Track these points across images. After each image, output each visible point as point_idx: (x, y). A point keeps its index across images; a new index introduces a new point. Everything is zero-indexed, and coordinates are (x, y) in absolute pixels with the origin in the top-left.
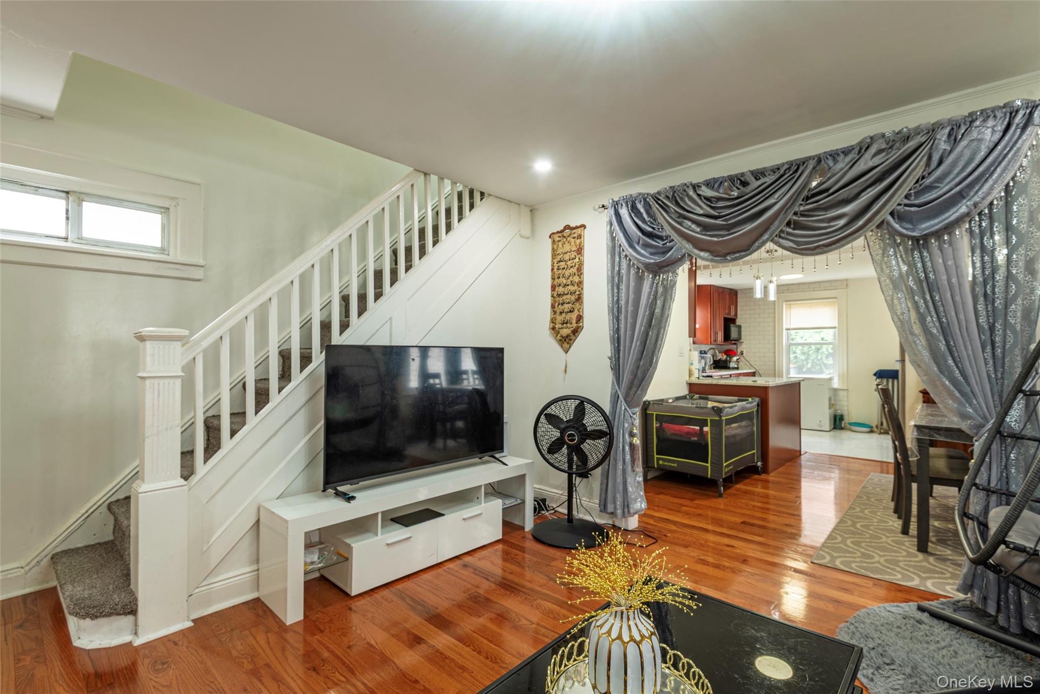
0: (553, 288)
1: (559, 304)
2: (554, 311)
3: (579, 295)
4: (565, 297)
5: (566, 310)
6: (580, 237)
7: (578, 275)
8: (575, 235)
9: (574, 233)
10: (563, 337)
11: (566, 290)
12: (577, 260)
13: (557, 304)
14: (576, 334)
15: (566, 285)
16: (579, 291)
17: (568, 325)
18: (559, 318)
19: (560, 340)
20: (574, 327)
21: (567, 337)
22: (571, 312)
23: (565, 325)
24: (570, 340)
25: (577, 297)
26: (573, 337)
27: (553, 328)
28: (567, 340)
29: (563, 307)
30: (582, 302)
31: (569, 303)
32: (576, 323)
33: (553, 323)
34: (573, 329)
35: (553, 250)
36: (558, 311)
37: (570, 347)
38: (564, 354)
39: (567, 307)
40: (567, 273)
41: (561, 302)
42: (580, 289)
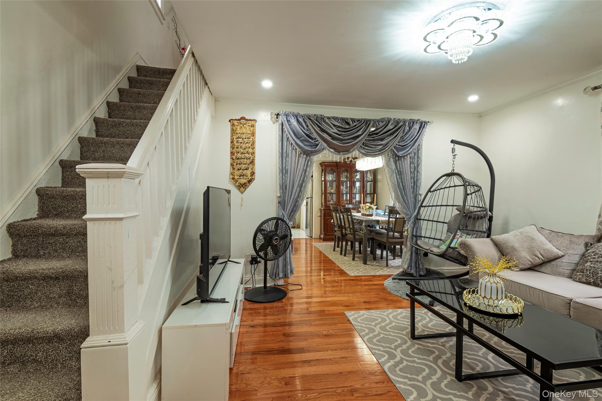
0: (232, 153)
1: (237, 164)
2: (233, 168)
3: (252, 160)
4: (242, 160)
5: (242, 168)
6: (253, 126)
7: (252, 148)
8: (250, 124)
9: (249, 123)
10: (241, 184)
11: (243, 156)
12: (251, 139)
13: (235, 164)
14: (250, 183)
15: (242, 153)
16: (253, 158)
17: (244, 177)
18: (237, 173)
19: (238, 186)
20: (250, 179)
21: (244, 184)
22: (246, 169)
23: (242, 177)
24: (246, 186)
25: (251, 161)
26: (248, 184)
27: (233, 179)
28: (244, 186)
29: (240, 166)
30: (254, 164)
31: (245, 164)
32: (251, 176)
33: (232, 175)
34: (249, 180)
35: (232, 130)
36: (236, 168)
37: (245, 190)
38: (240, 194)
39: (243, 166)
40: (244, 146)
41: (238, 163)
42: (253, 156)
